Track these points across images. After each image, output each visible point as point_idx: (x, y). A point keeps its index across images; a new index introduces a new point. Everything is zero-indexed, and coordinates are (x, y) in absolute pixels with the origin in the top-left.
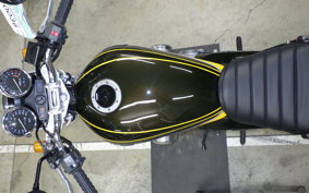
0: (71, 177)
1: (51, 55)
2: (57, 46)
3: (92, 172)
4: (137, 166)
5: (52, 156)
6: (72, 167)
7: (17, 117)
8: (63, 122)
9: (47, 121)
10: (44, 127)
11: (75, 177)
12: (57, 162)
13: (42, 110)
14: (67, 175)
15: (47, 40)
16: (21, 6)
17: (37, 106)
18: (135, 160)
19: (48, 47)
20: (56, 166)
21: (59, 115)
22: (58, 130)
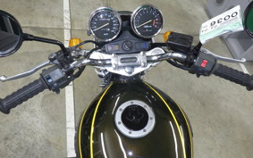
0: (36, 76)
1: (176, 59)
2: (188, 65)
3: (45, 97)
4: (49, 143)
5: (64, 56)
6: (49, 78)
7: (111, 22)
8: (102, 68)
9: (104, 52)
10: (96, 49)
11: (36, 82)
12: (56, 62)
13: (116, 47)
14: (40, 71)
15: (196, 55)
16: (242, 29)
17: (120, 43)
18: (56, 142)
19: (188, 55)
20: (52, 60)
21: (110, 65)
22: (94, 63)
